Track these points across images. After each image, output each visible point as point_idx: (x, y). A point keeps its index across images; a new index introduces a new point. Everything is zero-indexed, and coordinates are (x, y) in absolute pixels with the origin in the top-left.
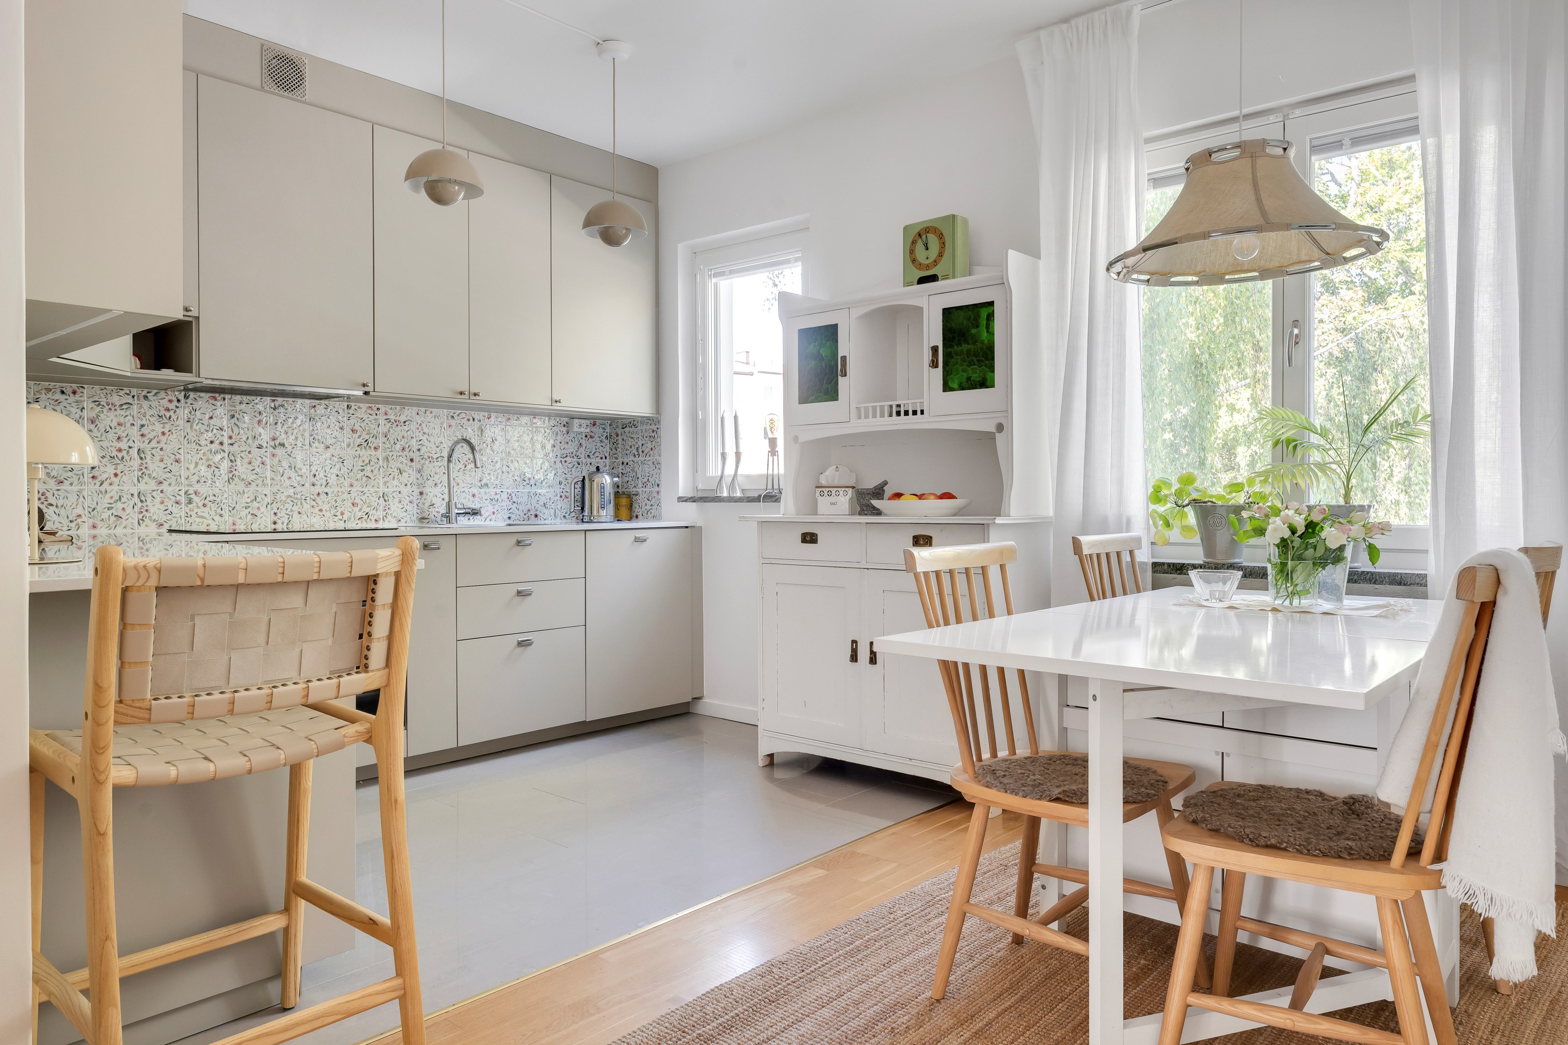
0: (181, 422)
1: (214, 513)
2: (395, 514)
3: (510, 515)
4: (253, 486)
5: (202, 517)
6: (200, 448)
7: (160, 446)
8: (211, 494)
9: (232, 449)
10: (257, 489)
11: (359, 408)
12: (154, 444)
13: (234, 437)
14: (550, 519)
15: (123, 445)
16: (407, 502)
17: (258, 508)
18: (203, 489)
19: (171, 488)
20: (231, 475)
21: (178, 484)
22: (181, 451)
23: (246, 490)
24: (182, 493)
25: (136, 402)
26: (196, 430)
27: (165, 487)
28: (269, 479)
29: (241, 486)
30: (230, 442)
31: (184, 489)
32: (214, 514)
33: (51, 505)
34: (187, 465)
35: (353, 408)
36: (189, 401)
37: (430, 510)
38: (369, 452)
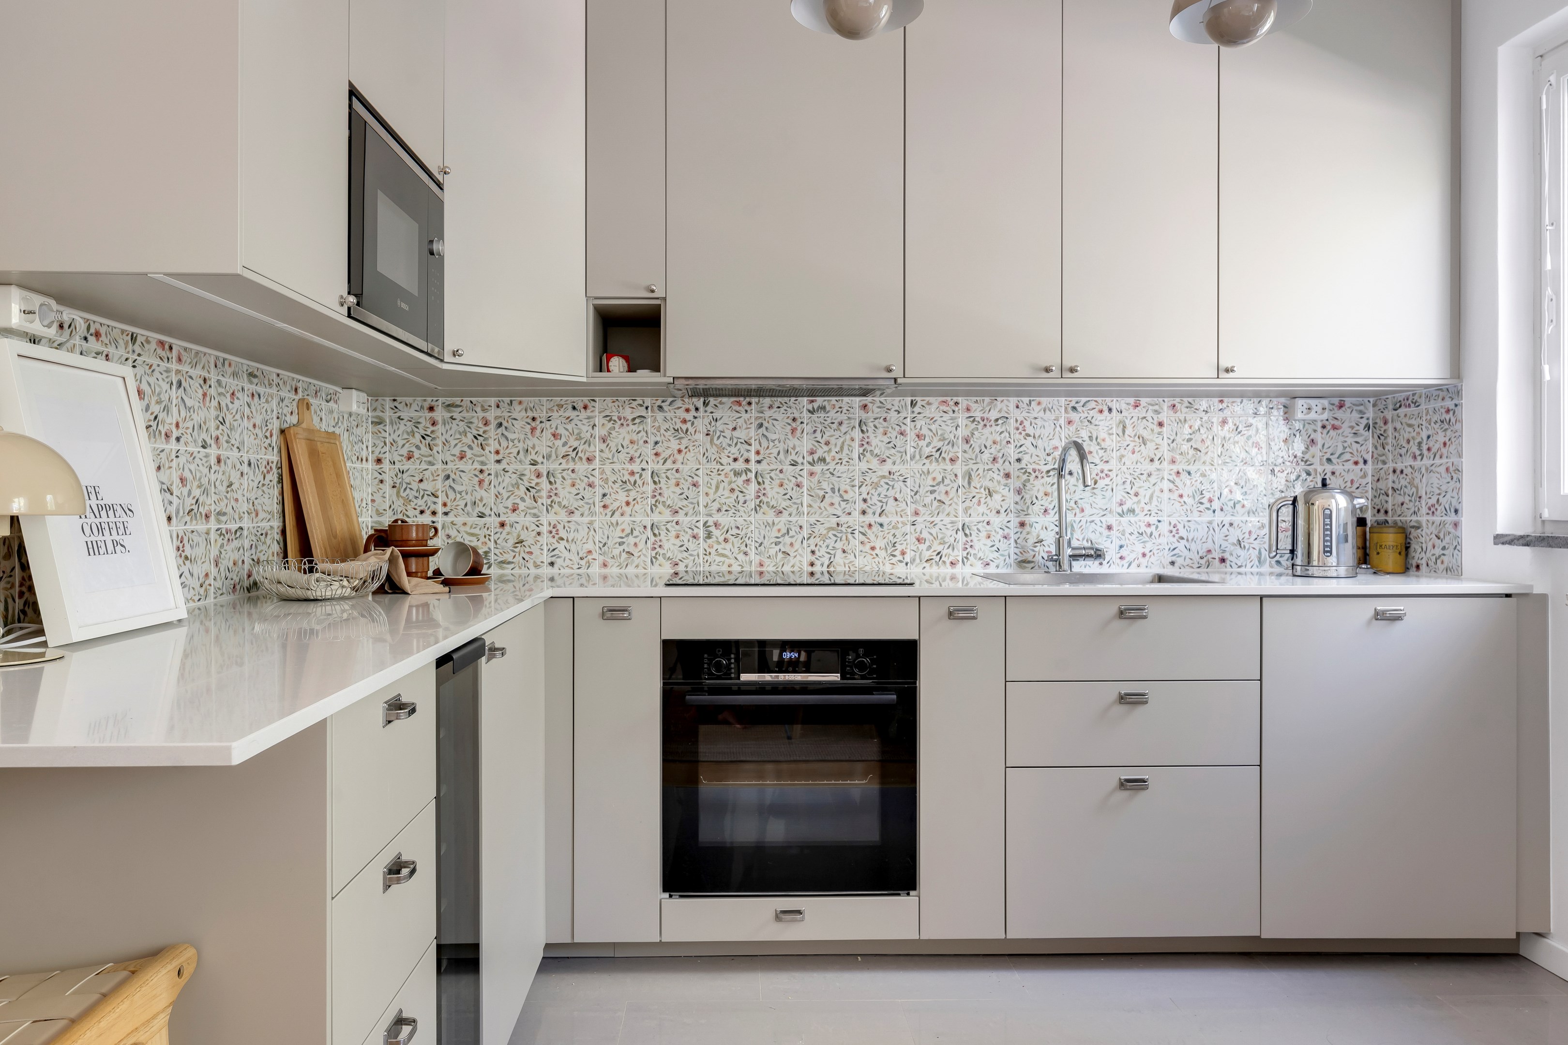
0: (700, 437)
1: (736, 550)
2: (980, 555)
3: (1174, 559)
4: (785, 517)
5: (723, 555)
6: (721, 468)
7: (676, 466)
8: (733, 527)
9: (760, 467)
10: (790, 519)
11: (929, 404)
12: (669, 464)
13: (762, 452)
14: (1249, 565)
15: (636, 467)
16: (999, 537)
17: (792, 544)
18: (725, 520)
19: (688, 519)
20: (758, 501)
21: (696, 513)
22: (700, 472)
23: (777, 520)
24: (701, 524)
25: (650, 414)
26: (716, 445)
27: (680, 517)
28: (805, 505)
29: (770, 516)
30: (758, 458)
31: (703, 519)
32: (737, 552)
33: (562, 539)
34: (707, 490)
35: (919, 404)
36: (709, 409)
37: (1036, 549)
38: (942, 466)
